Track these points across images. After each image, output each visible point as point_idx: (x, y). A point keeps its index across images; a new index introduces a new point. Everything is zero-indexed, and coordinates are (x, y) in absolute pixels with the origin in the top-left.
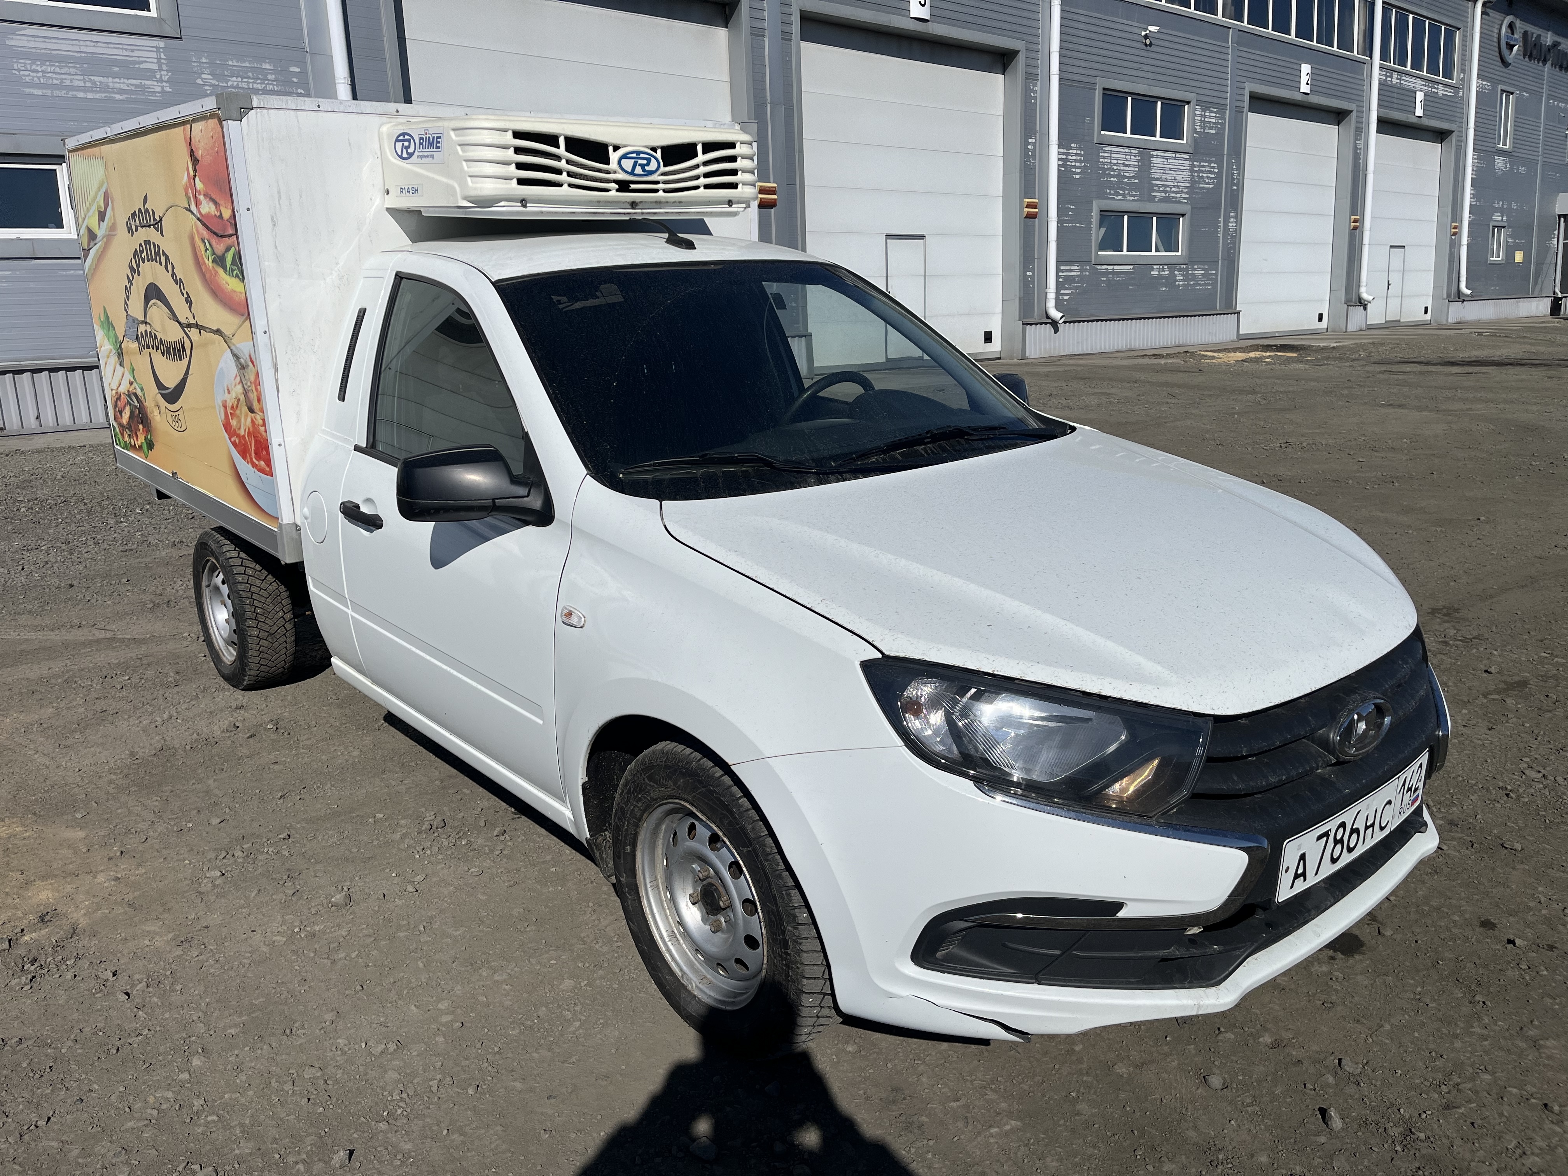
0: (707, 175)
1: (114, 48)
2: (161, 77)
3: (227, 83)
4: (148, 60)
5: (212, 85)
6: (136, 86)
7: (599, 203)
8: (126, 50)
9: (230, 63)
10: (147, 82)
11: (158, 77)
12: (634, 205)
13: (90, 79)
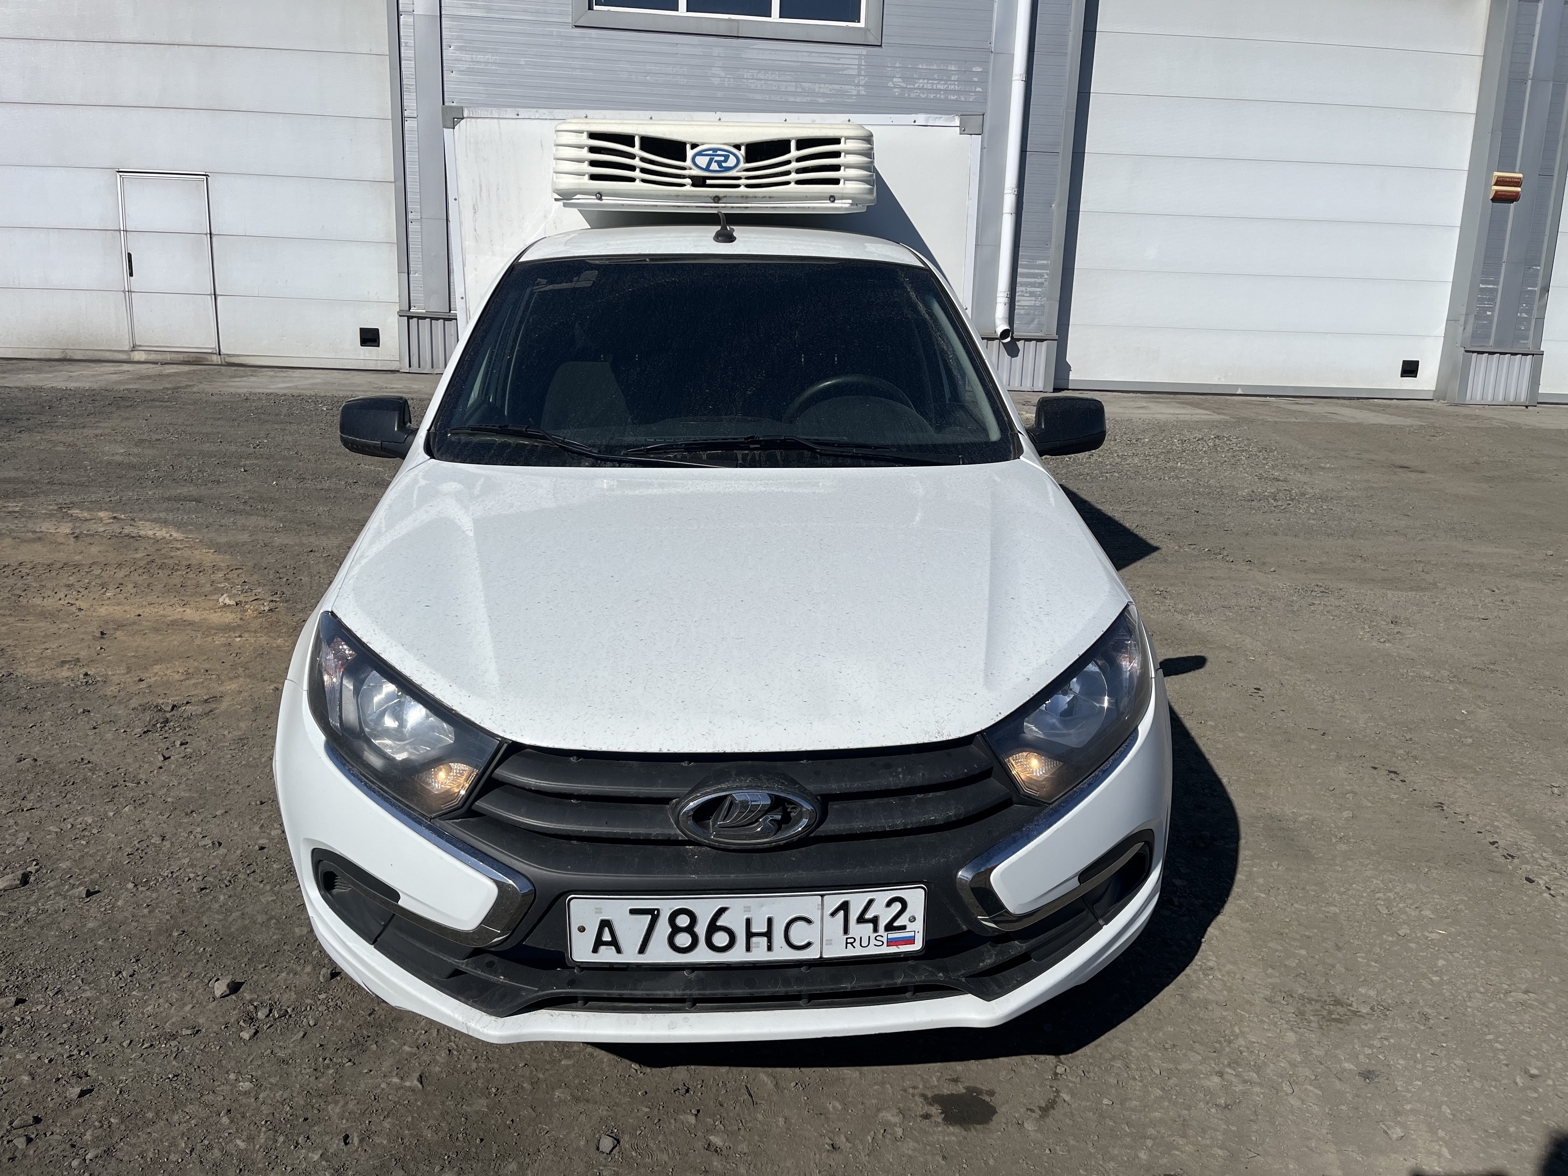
0: (799, 171)
1: (824, 57)
2: (859, 81)
3: (914, 85)
4: (850, 67)
5: (901, 87)
6: (837, 91)
7: (677, 197)
8: (834, 58)
9: (920, 66)
10: (847, 87)
11: (856, 82)
12: (717, 199)
13: (801, 85)
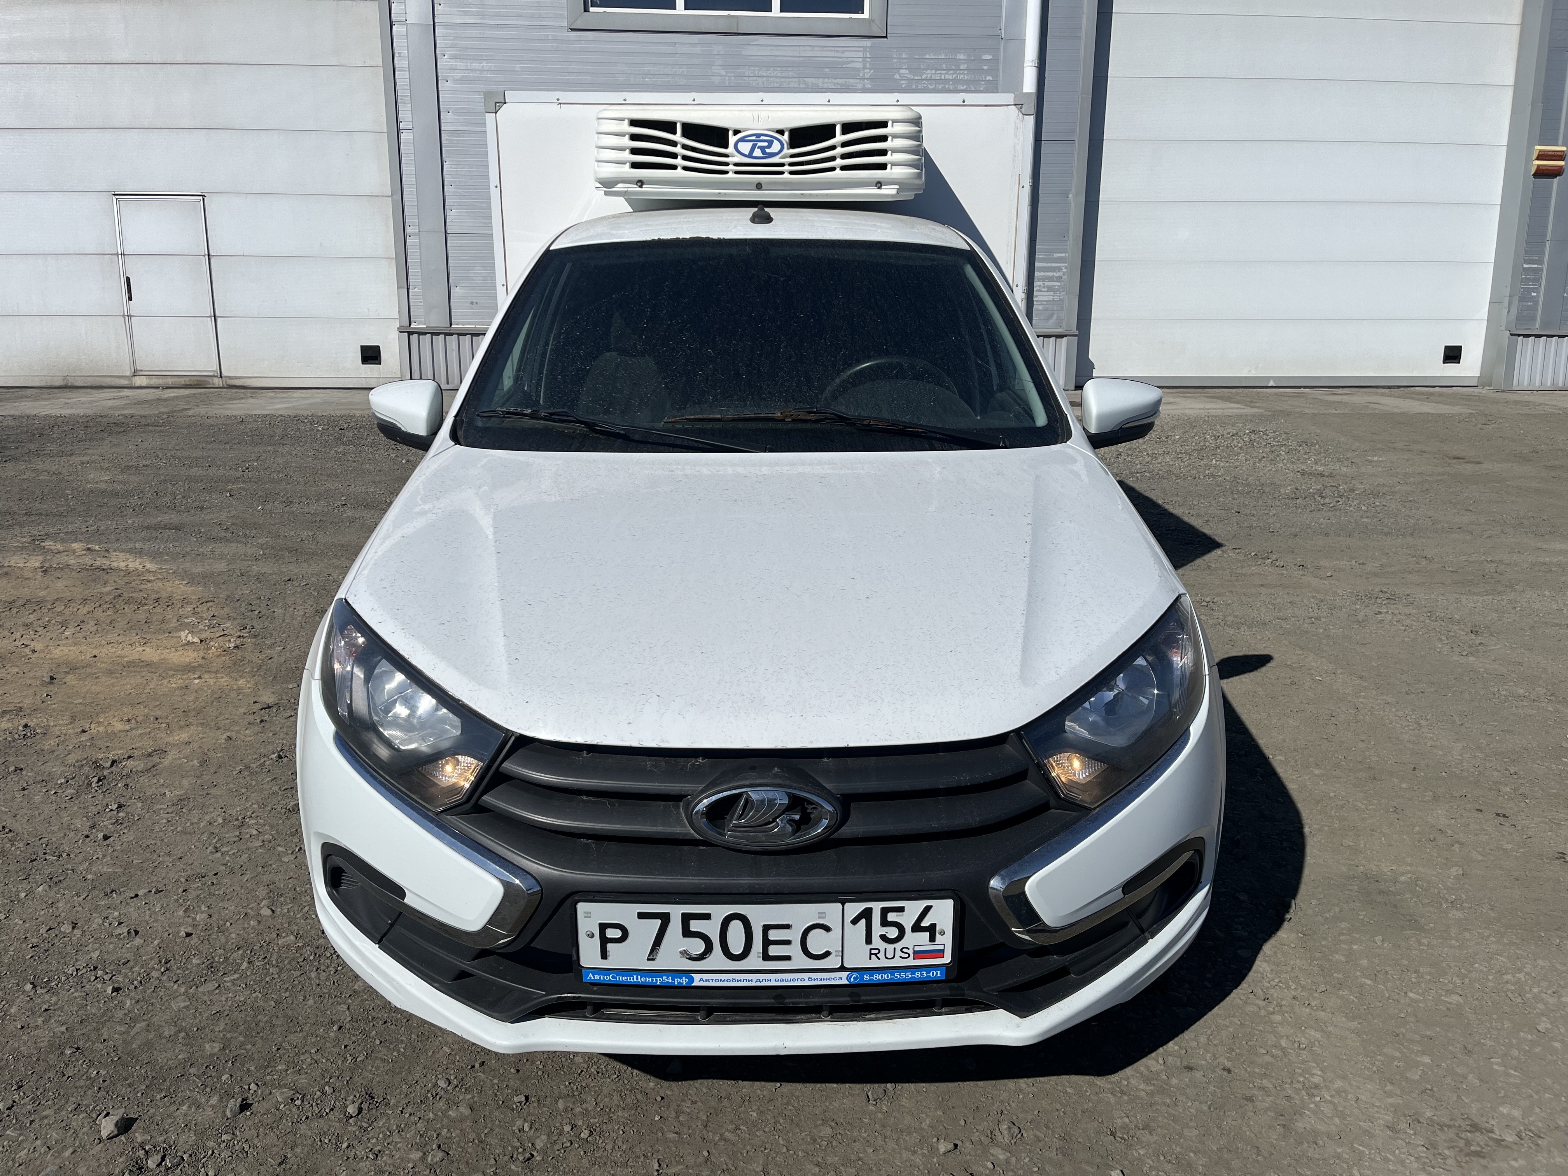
1: (828, 50)
2: (864, 75)
3: (921, 76)
4: (855, 59)
5: (908, 79)
6: (842, 85)
8: (837, 51)
9: (927, 56)
10: (851, 81)
11: (861, 75)
13: (804, 81)
